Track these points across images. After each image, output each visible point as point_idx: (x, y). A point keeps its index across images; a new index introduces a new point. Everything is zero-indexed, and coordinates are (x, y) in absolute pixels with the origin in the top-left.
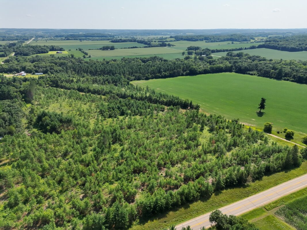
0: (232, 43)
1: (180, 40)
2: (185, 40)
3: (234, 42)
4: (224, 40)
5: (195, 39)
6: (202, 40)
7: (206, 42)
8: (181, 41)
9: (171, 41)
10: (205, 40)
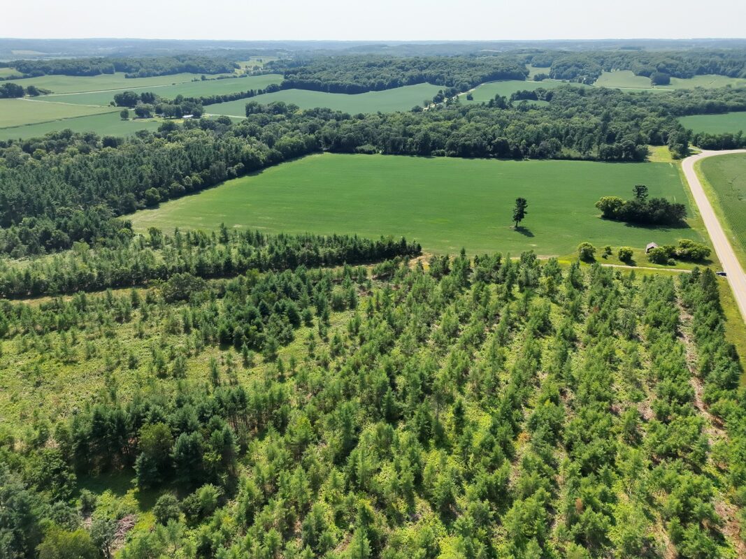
0: (203, 79)
1: (42, 75)
2: (56, 73)
3: (207, 76)
4: (173, 72)
5: (88, 68)
6: (109, 71)
7: (127, 77)
8: (46, 76)
9: (13, 78)
10: (118, 70)
